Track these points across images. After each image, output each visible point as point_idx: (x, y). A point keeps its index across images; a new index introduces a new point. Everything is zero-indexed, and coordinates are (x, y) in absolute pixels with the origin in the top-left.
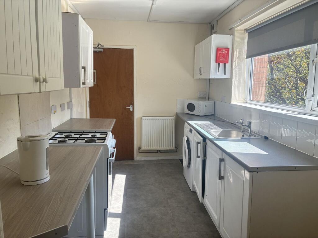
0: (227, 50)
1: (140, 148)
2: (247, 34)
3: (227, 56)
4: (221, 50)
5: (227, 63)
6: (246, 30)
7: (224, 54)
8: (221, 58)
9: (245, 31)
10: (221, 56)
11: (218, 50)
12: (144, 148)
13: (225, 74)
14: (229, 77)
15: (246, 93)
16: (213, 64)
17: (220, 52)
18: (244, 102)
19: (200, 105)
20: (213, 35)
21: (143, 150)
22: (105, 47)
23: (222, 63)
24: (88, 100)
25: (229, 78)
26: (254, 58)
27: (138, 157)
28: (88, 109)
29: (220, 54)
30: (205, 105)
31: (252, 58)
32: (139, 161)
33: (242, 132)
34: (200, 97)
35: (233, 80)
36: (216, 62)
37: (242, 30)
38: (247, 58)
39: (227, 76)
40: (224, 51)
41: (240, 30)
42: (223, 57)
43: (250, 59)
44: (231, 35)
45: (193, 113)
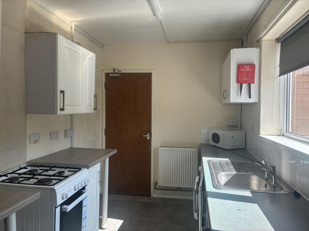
0: (252, 66)
1: (156, 183)
2: (279, 45)
3: (251, 74)
4: (243, 68)
5: (253, 83)
6: (278, 40)
7: (248, 72)
8: (244, 78)
9: (276, 41)
10: (244, 74)
11: (240, 67)
12: (161, 184)
13: (250, 97)
14: (257, 101)
15: (282, 122)
16: (234, 85)
17: (242, 69)
18: (279, 135)
19: (225, 136)
20: (232, 49)
21: (160, 187)
22: (123, 72)
23: (245, 83)
24: (104, 127)
25: (257, 103)
26: (291, 73)
27: (155, 194)
28: (104, 137)
29: (242, 72)
30: (232, 136)
31: (289, 74)
32: (155, 199)
33: (267, 179)
34: (230, 126)
35: (262, 105)
36: (238, 82)
37: (272, 40)
38: (280, 75)
39: (253, 100)
40: (247, 69)
41: (269, 41)
42: (247, 76)
43: (286, 75)
44: (257, 47)
45: (218, 145)
